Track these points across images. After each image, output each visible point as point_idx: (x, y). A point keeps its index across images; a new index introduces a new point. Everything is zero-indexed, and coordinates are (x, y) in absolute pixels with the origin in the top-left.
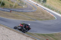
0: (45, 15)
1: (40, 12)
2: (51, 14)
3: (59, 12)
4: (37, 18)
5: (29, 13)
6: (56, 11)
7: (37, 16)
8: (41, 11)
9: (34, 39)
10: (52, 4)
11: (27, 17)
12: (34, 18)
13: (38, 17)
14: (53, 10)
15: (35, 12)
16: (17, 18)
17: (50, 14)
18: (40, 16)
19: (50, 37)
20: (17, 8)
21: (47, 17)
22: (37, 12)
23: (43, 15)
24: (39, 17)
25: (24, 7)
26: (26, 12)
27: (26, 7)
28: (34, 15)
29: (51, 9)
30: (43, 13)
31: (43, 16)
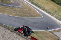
0: (32, 12)
1: (26, 8)
3: (46, 10)
5: (16, 8)
6: (43, 9)
8: (28, 7)
9: (18, 34)
10: (39, 2)
11: (14, 12)
12: (21, 14)
13: (24, 13)
14: (40, 8)
15: (22, 8)
16: (3, 12)
20: (4, 2)
21: (33, 15)
22: (24, 8)
23: (30, 12)
25: (11, 1)
26: (13, 7)
27: (14, 2)
28: (21, 11)
29: (39, 7)
30: (30, 10)
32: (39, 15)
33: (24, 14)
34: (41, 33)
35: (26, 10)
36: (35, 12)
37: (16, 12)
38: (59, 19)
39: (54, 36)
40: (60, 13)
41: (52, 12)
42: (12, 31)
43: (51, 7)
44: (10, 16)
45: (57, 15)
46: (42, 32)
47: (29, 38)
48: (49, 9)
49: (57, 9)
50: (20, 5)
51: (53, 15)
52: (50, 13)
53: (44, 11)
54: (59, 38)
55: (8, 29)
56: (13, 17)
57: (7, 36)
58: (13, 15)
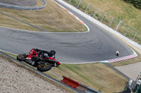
0: (64, 21)
1: (52, 12)
2: (77, 18)
3: (97, 15)
4: (44, 25)
6: (89, 14)
7: (45, 20)
11: (23, 22)
13: (47, 23)
14: (83, 10)
15: (41, 10)
17: (75, 19)
18: (51, 21)
19: (71, 72)
21: (67, 26)
22: (46, 12)
23: (59, 20)
24: (50, 24)
26: (21, 9)
28: (38, 18)
29: (80, 7)
30: (60, 16)
31: (59, 22)
32: (80, 27)
33: (47, 25)
34: (86, 67)
35: (50, 15)
36: (71, 21)
37: (29, 21)
38: (127, 36)
39: (117, 75)
40: (129, 22)
41: (111, 18)
42: (18, 66)
43: (108, 8)
44: (15, 31)
45: (122, 25)
46: (88, 66)
47: (58, 81)
48: (103, 11)
49: (122, 12)
50: (36, 4)
51: (113, 26)
52: (105, 22)
53: (92, 16)
54: (129, 79)
55: (11, 61)
56: (20, 32)
57: (7, 77)
58: (20, 28)
